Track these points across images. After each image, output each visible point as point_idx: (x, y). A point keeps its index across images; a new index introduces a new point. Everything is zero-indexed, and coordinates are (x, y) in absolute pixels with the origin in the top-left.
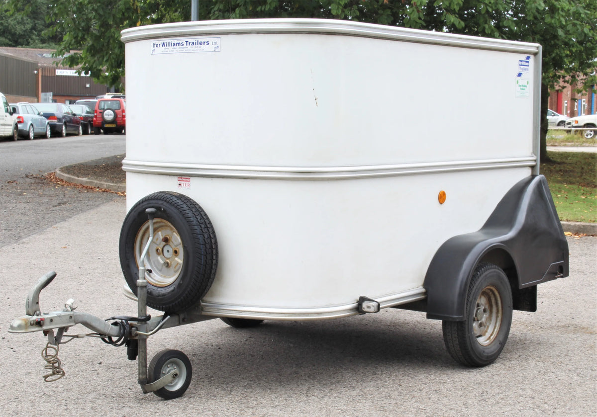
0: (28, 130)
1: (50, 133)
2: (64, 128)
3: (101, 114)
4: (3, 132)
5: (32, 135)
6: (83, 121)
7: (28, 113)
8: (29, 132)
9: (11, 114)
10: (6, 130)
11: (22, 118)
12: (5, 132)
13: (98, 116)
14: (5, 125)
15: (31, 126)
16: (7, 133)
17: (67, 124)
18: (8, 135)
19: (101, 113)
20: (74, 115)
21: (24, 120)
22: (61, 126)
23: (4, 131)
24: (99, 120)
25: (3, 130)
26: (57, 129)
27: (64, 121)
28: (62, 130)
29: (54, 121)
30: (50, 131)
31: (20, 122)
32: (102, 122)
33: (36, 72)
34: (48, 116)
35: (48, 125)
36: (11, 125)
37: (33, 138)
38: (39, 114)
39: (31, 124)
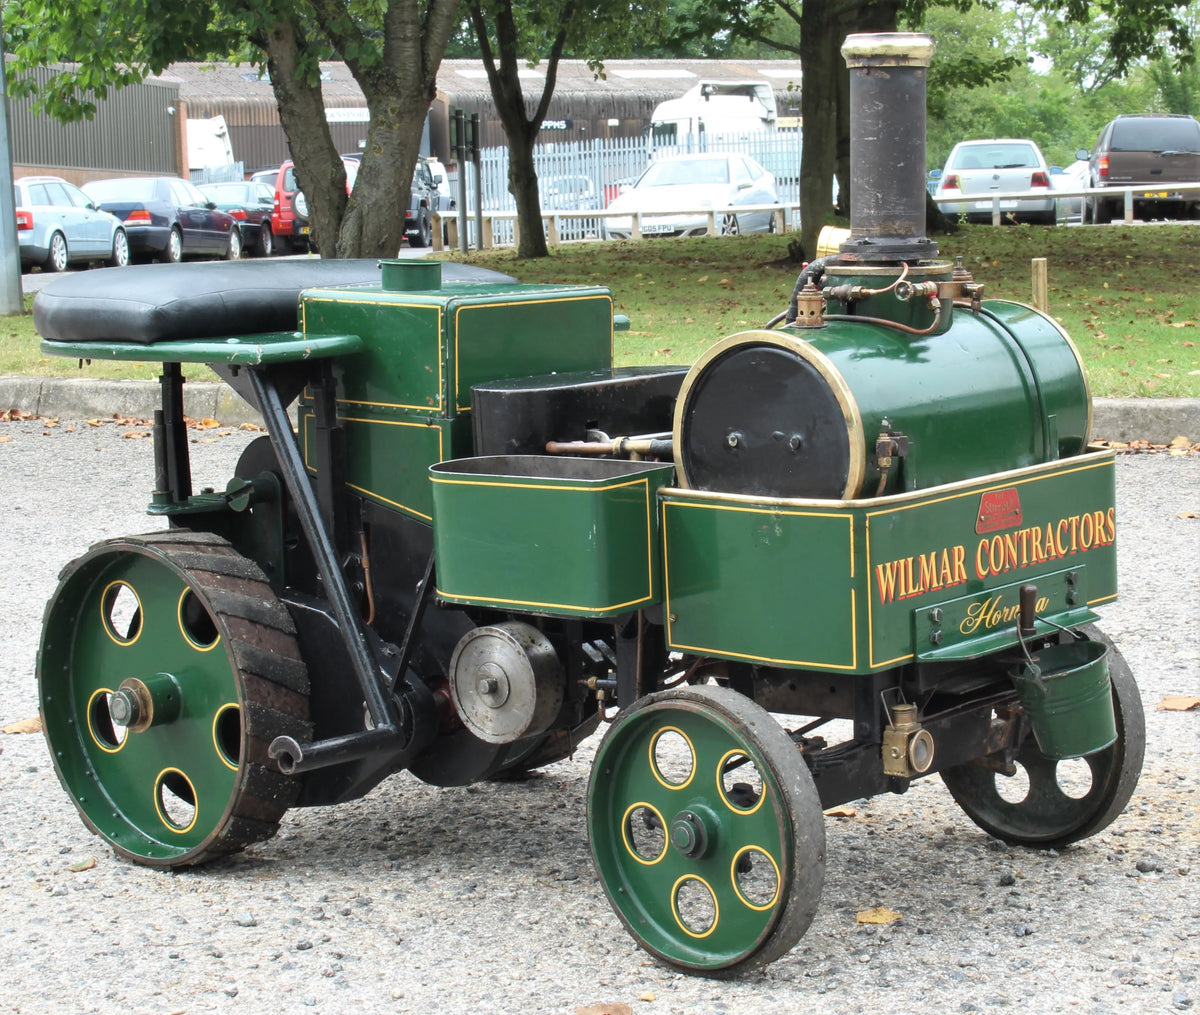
0: (47, 246)
1: (126, 255)
2: (174, 240)
3: (289, 201)
5: (60, 259)
6: (248, 221)
7: (51, 203)
8: (50, 252)
11: (29, 215)
13: (282, 208)
15: (59, 237)
17: (184, 229)
19: (289, 198)
20: (211, 206)
21: (34, 221)
22: (167, 236)
24: (287, 218)
26: (151, 244)
27: (173, 220)
28: (167, 246)
29: (142, 222)
30: (126, 248)
31: (22, 227)
32: (294, 222)
33: (171, 110)
34: (122, 212)
35: (121, 234)
37: (64, 266)
38: (90, 206)
39: (59, 232)
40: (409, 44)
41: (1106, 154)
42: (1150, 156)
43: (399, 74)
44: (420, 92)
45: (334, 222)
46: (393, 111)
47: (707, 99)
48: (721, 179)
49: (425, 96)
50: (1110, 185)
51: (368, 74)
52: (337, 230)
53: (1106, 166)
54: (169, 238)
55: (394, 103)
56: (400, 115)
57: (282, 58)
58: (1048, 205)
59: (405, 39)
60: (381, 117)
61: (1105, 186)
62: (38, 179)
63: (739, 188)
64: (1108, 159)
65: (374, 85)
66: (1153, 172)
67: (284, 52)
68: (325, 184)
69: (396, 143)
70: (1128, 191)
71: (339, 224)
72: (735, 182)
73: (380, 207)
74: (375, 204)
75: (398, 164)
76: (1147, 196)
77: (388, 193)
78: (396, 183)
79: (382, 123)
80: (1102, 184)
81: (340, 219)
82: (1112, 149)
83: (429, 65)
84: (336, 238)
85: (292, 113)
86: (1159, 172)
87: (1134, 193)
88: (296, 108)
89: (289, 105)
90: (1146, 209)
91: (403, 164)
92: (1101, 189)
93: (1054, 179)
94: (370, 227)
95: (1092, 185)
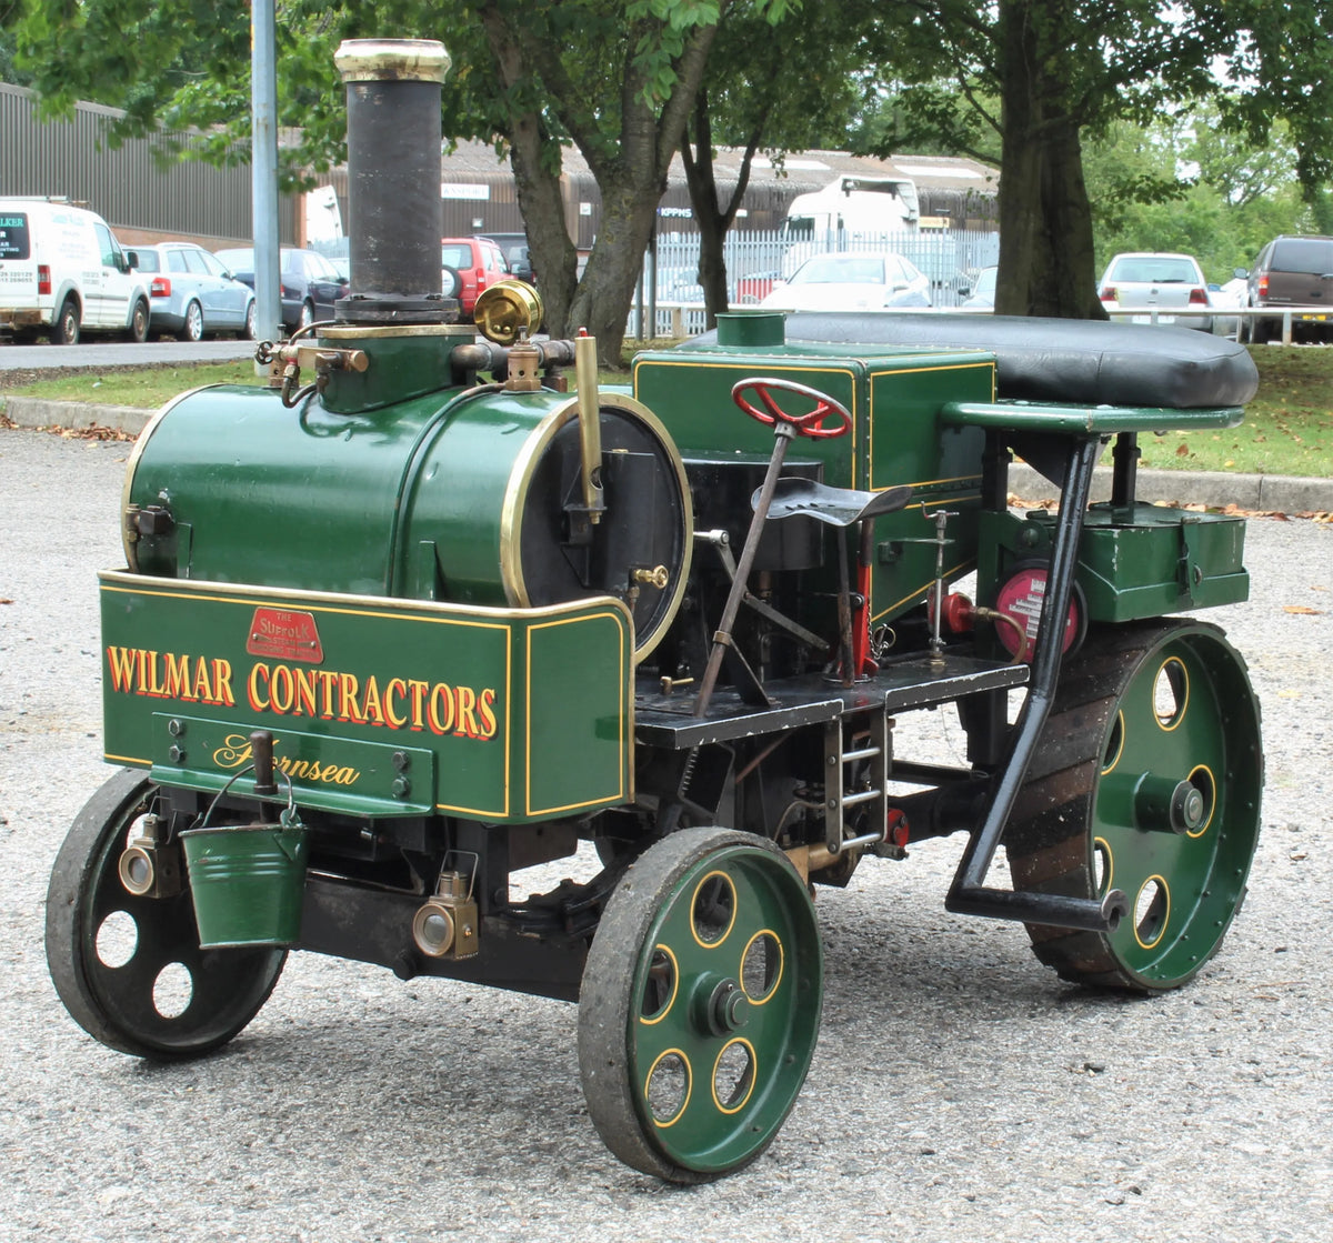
0: (183, 315)
2: (306, 314)
4: (96, 318)
5: (196, 328)
7: (188, 271)
8: (186, 321)
9: (125, 270)
10: (103, 311)
11: (167, 282)
12: (102, 318)
14: (102, 298)
15: (195, 305)
16: (108, 318)
17: (316, 304)
18: (116, 325)
21: (173, 288)
22: (299, 310)
23: (100, 314)
25: (97, 311)
27: (306, 294)
28: (301, 321)
31: (158, 294)
36: (125, 299)
37: (199, 335)
38: (225, 276)
39: (196, 300)
40: (646, 140)
41: (1266, 274)
42: (1310, 278)
43: (634, 168)
44: (653, 186)
45: (564, 304)
46: (627, 202)
47: (848, 195)
48: (877, 280)
49: (658, 190)
50: (1268, 306)
51: (604, 166)
52: (567, 312)
53: (1265, 286)
54: (301, 313)
55: (628, 194)
56: (633, 206)
57: (526, 147)
58: (1206, 321)
59: (642, 135)
60: (615, 208)
61: (1264, 306)
62: (176, 246)
63: (895, 290)
64: (1268, 279)
65: (610, 177)
66: (1313, 295)
67: (528, 143)
68: (557, 268)
69: (628, 232)
70: (1287, 312)
71: (568, 306)
72: (891, 284)
73: (610, 292)
74: (604, 289)
75: (629, 253)
76: (1305, 318)
77: (617, 279)
78: (625, 271)
79: (616, 213)
80: (1260, 304)
81: (570, 301)
82: (1272, 269)
83: (662, 160)
84: (565, 319)
85: (531, 200)
86: (1318, 295)
87: (1293, 315)
88: (536, 195)
89: (529, 192)
90: (1304, 332)
91: (633, 253)
92: (1260, 309)
93: (1212, 296)
94: (599, 310)
95: (1250, 305)
